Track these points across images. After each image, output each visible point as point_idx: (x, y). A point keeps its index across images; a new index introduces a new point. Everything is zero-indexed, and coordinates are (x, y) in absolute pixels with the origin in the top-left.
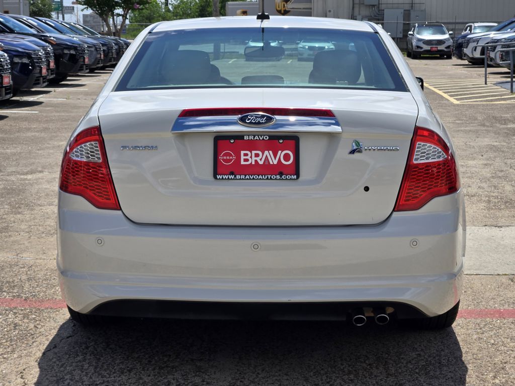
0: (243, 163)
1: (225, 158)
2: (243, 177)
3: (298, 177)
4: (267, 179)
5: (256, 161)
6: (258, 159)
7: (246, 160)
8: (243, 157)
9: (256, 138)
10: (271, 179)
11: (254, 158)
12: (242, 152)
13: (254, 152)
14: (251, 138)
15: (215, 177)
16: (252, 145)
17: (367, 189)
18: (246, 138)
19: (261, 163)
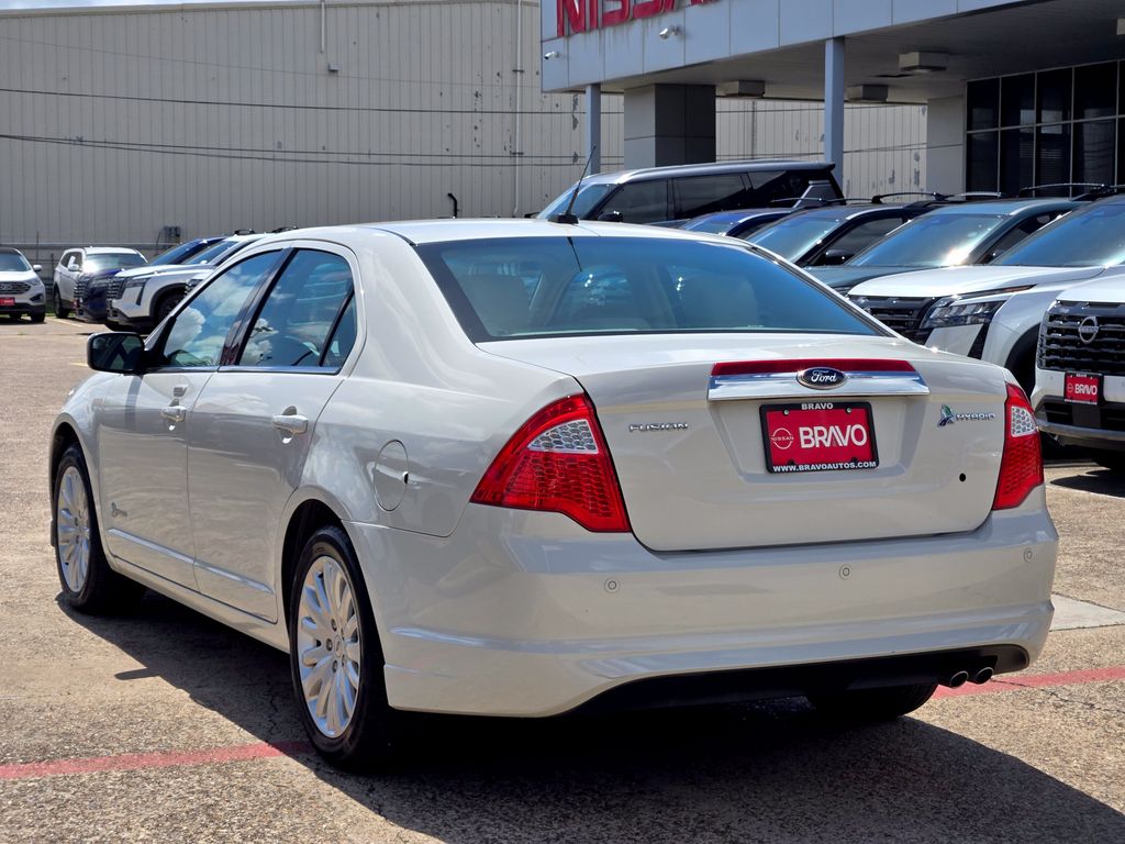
0: (804, 446)
1: (779, 439)
2: (807, 467)
3: (877, 464)
4: (839, 469)
5: (821, 442)
6: (823, 439)
7: (808, 441)
8: (803, 438)
9: (818, 406)
10: (844, 469)
11: (818, 438)
12: (802, 430)
13: (817, 429)
14: (811, 406)
15: (770, 470)
16: (813, 419)
17: (963, 478)
18: (804, 407)
19: (827, 444)
